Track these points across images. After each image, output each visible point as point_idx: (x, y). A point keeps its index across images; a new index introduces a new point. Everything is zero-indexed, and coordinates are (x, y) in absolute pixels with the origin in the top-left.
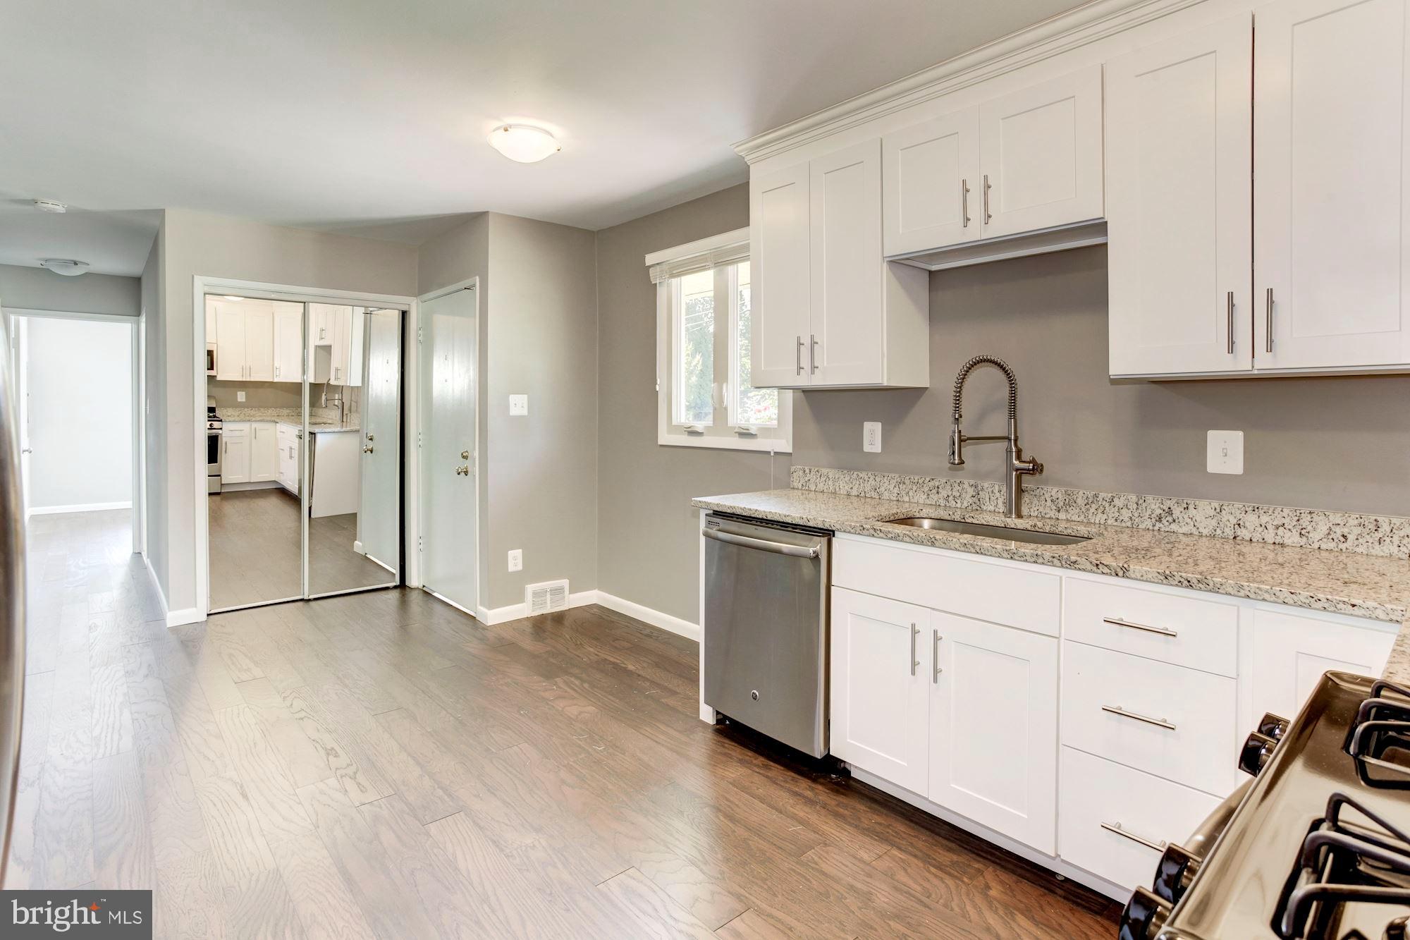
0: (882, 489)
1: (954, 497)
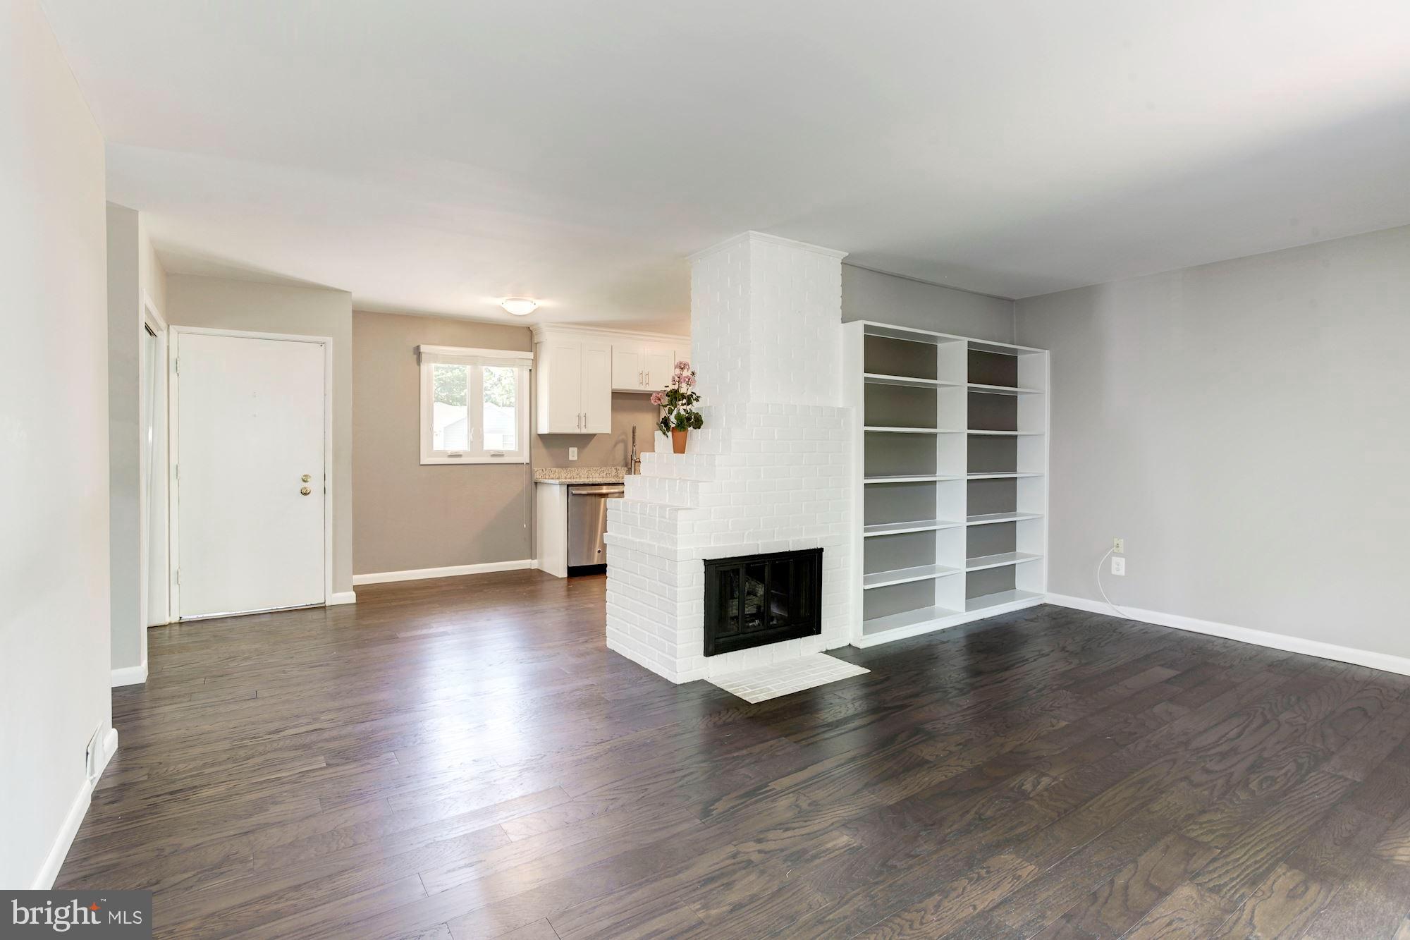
0: (581, 474)
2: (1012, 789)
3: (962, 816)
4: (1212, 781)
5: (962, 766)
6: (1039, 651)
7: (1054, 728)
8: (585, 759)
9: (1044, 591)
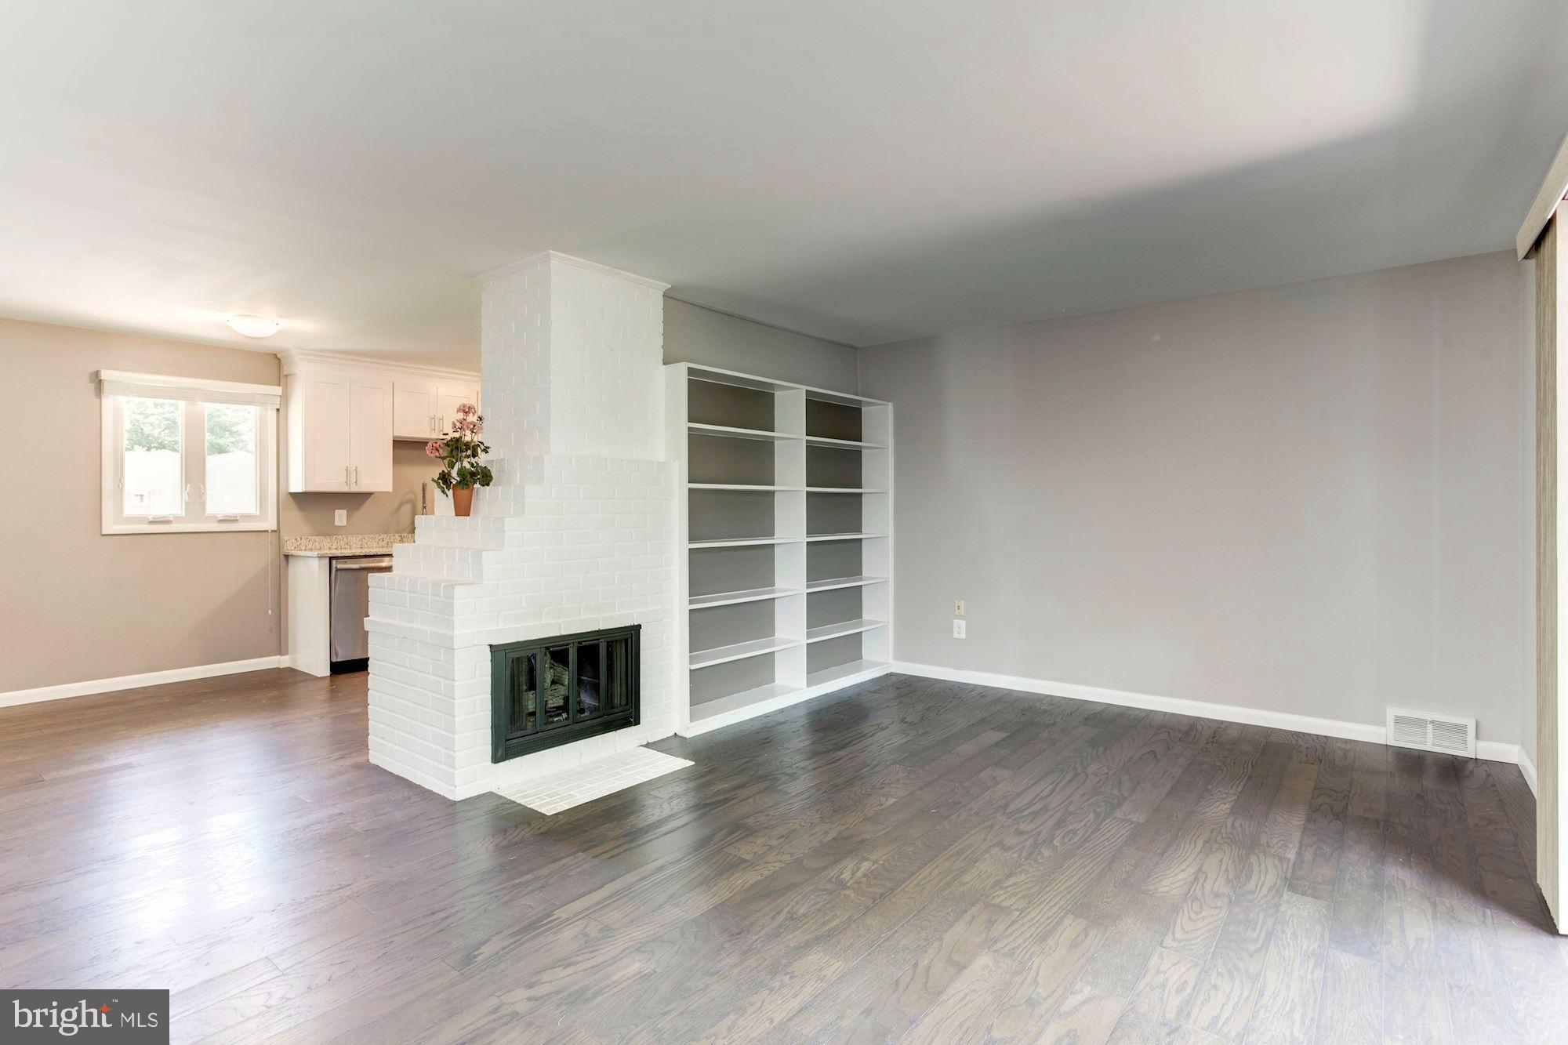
2: (830, 881)
3: (773, 918)
4: (1021, 843)
5: (781, 861)
6: (878, 725)
7: (882, 807)
8: (310, 914)
9: (891, 660)
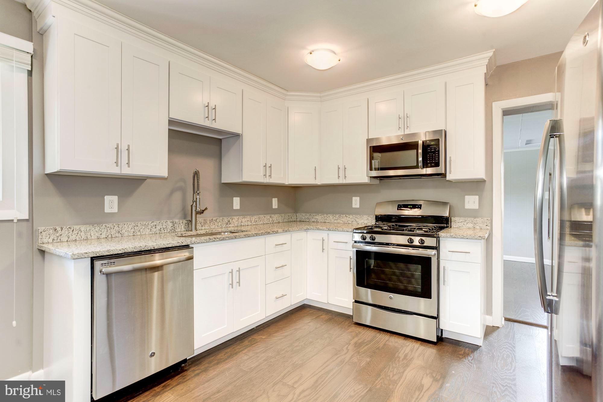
0: (124, 231)
1: (164, 228)
